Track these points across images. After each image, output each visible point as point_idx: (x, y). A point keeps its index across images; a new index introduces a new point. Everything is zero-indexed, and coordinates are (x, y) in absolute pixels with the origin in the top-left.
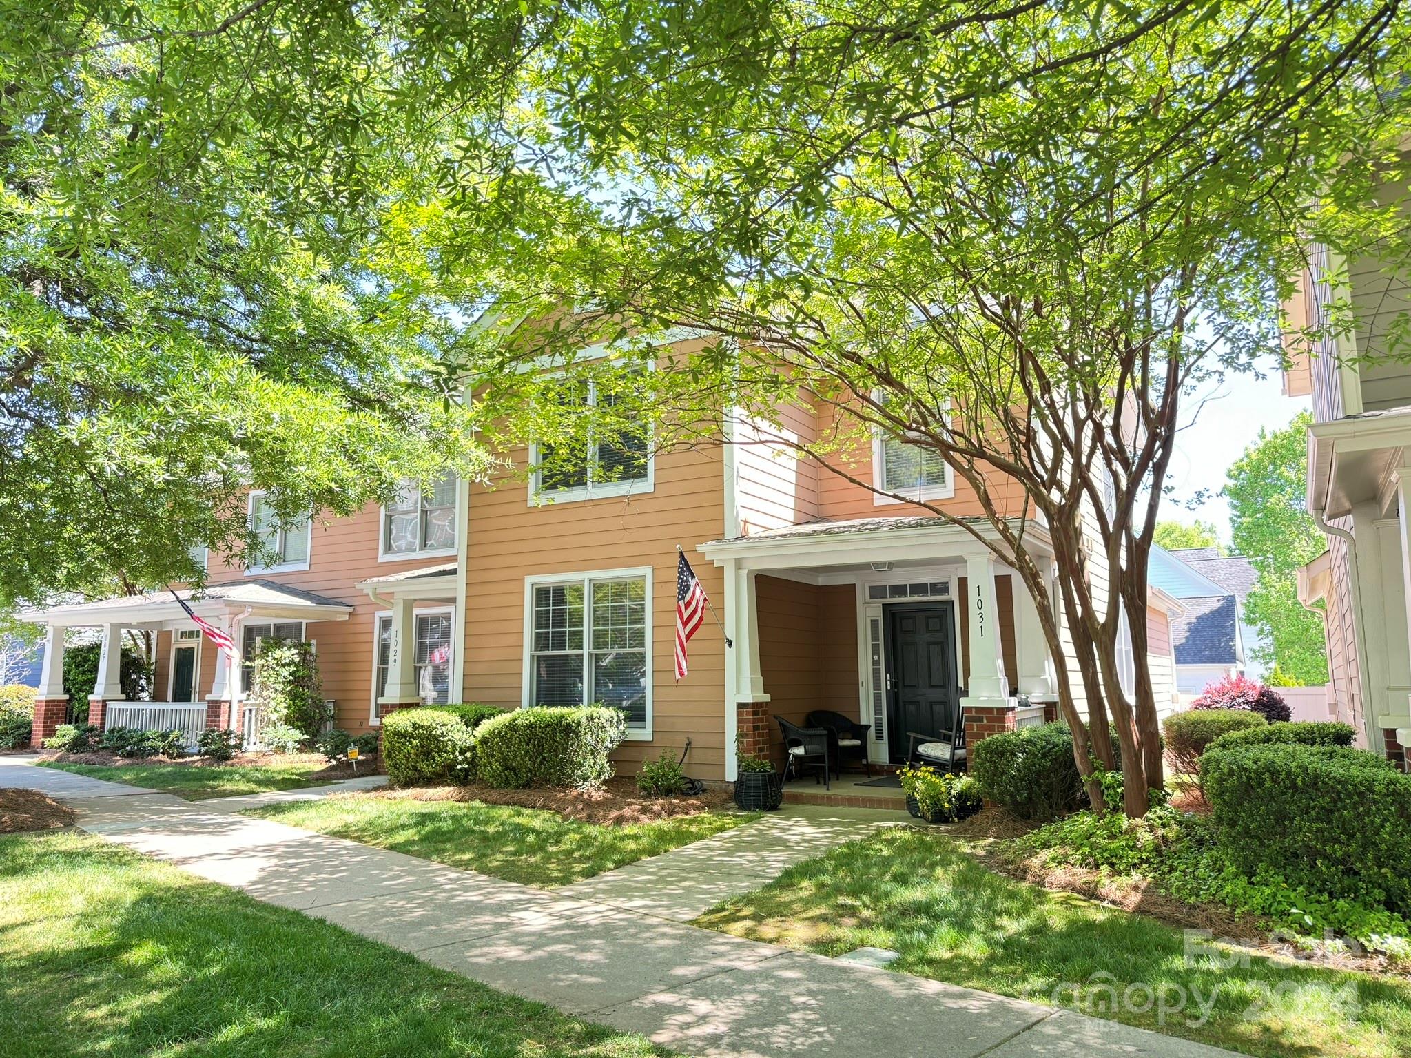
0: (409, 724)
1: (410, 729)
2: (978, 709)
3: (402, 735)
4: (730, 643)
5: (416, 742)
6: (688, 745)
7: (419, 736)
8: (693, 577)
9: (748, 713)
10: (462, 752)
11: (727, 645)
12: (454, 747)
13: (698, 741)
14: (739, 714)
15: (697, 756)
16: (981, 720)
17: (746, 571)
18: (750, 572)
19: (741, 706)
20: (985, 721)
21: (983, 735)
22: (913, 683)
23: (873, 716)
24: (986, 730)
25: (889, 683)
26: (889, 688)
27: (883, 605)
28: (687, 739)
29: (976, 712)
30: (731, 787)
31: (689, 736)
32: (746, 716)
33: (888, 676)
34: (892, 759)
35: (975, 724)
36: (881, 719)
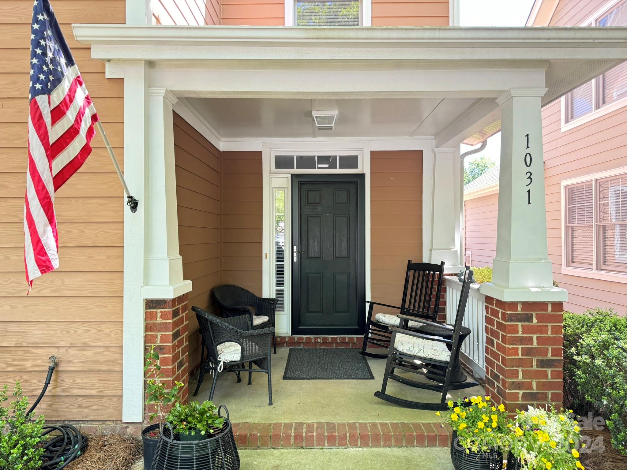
2: (527, 305)
4: (134, 205)
6: (54, 367)
8: (70, 62)
9: (162, 315)
11: (127, 208)
14: (148, 317)
16: (529, 318)
17: (162, 92)
18: (169, 93)
19: (152, 305)
20: (535, 321)
21: (531, 339)
22: (317, 254)
23: (274, 288)
24: (535, 333)
25: (295, 255)
26: (295, 260)
27: (292, 175)
28: (52, 358)
29: (523, 309)
30: (131, 430)
31: (56, 353)
32: (159, 320)
33: (295, 248)
34: (295, 330)
35: (520, 324)
36: (282, 290)
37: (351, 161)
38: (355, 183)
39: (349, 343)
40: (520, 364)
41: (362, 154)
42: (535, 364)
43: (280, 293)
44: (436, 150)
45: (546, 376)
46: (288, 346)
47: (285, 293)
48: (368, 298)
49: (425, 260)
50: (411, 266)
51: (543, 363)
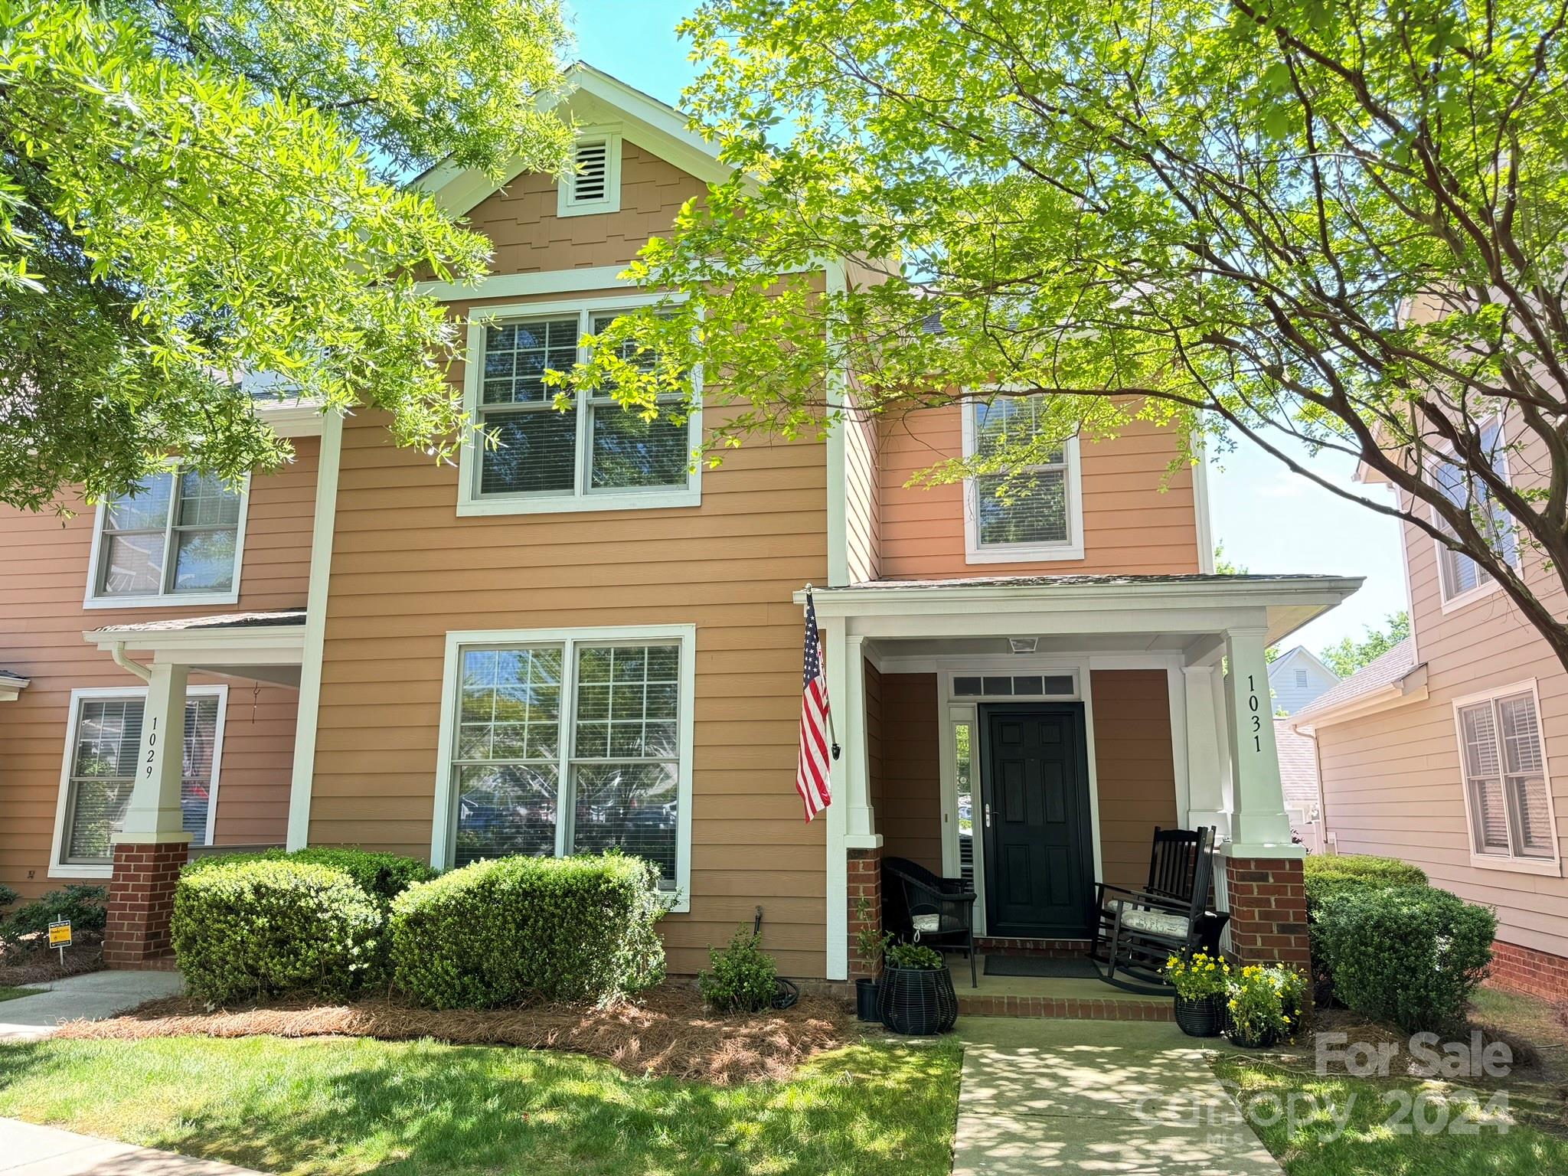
0: (247, 887)
1: (249, 897)
2: (1261, 862)
3: (228, 908)
4: (837, 752)
5: (261, 922)
6: (759, 919)
7: (267, 911)
9: (866, 867)
10: (359, 940)
11: (832, 755)
12: (342, 929)
13: (774, 912)
14: (851, 867)
15: (771, 937)
16: (1265, 878)
19: (854, 854)
20: (1271, 880)
21: (1268, 901)
22: (1019, 818)
23: (959, 866)
24: (1273, 894)
25: (988, 817)
26: (988, 824)
27: (979, 705)
28: (759, 908)
29: (1257, 867)
30: (834, 989)
31: (759, 903)
32: (861, 871)
33: (987, 807)
34: (991, 929)
35: (1254, 884)
36: (971, 870)
37: (1063, 683)
38: (1070, 714)
39: (1073, 950)
40: (1257, 928)
41: (1078, 674)
42: (1275, 929)
43: (968, 873)
44: (1185, 670)
45: (1290, 944)
46: (982, 952)
47: (975, 874)
48: (1099, 878)
49: (1181, 826)
50: (1160, 836)
51: (1284, 929)
